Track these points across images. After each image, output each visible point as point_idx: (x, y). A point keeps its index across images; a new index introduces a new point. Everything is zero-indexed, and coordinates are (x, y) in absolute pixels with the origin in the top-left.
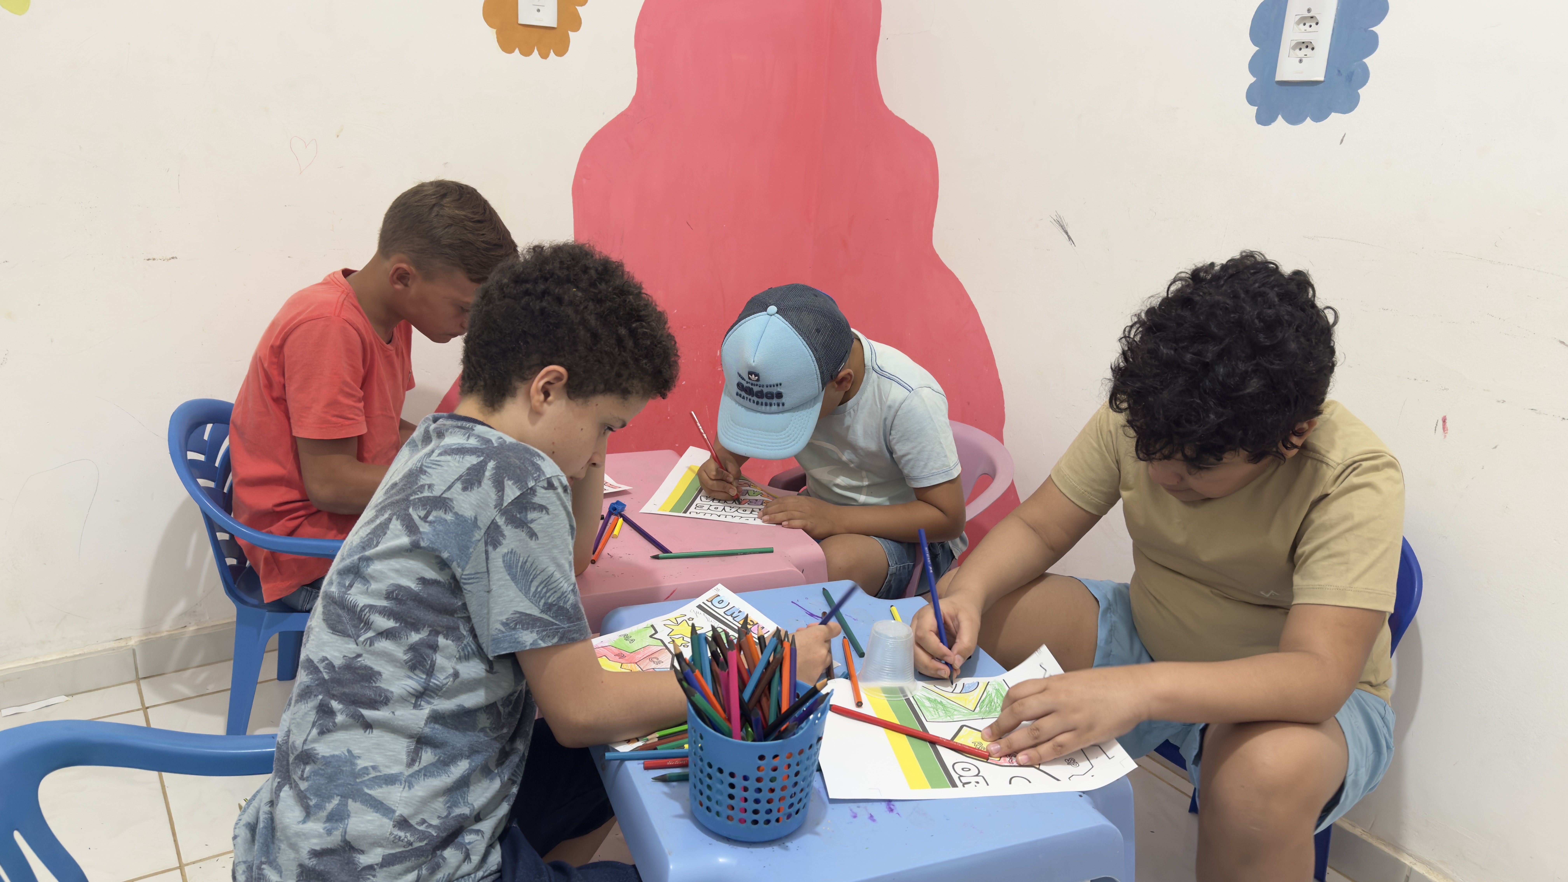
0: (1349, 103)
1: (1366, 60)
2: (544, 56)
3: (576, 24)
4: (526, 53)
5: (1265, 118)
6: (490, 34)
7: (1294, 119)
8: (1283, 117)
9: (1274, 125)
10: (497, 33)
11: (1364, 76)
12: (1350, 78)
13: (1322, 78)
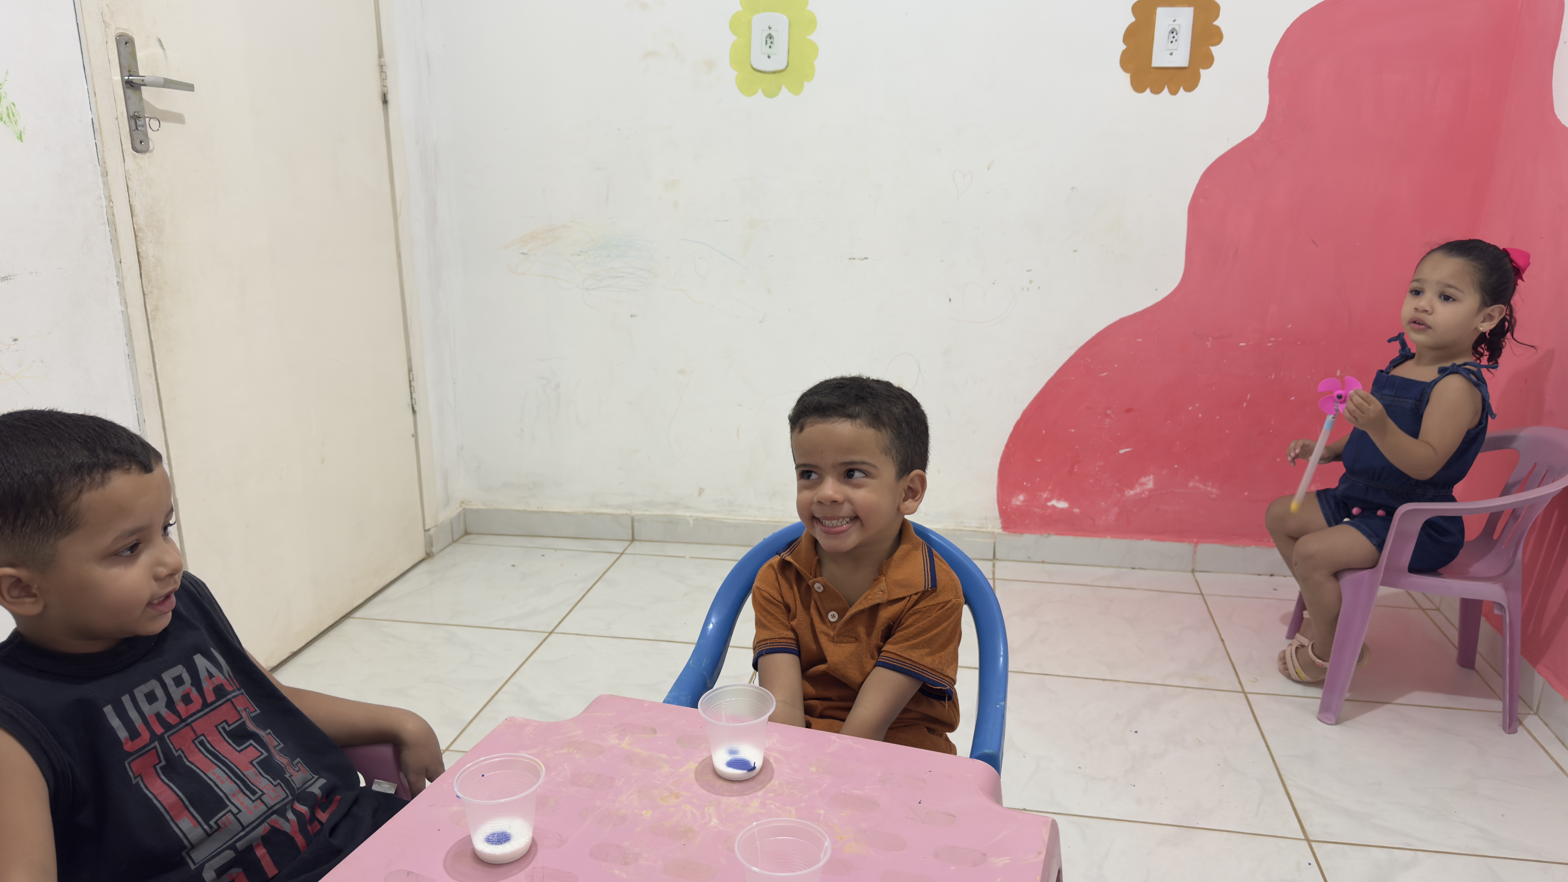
2: (1174, 92)
3: (1208, 61)
4: (1157, 91)
6: (1126, 78)
10: (1131, 77)
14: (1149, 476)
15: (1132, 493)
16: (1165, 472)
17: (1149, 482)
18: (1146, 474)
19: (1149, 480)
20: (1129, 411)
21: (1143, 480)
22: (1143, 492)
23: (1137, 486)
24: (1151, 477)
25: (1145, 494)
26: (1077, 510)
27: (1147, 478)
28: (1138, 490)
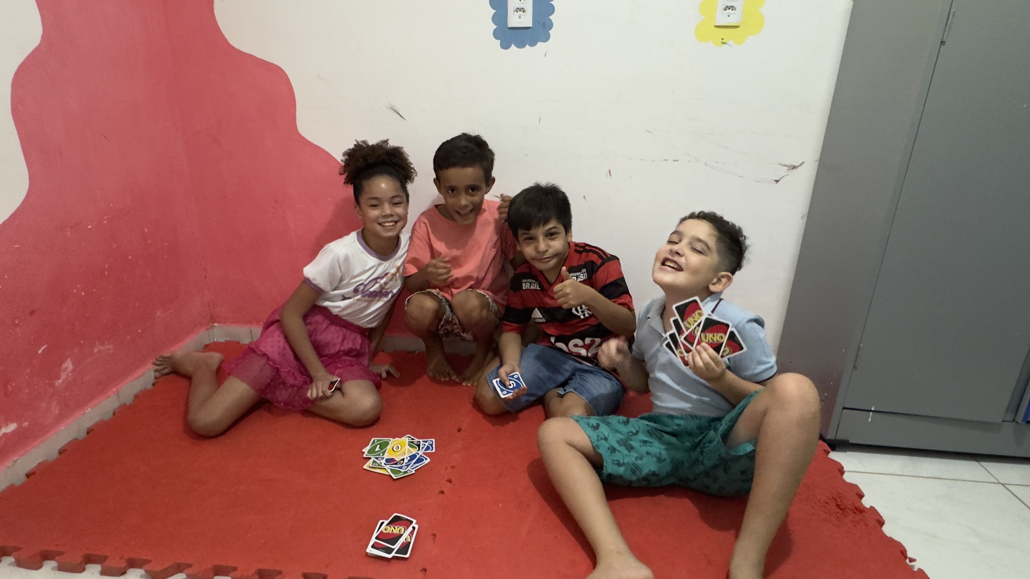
0: (546, 38)
1: (551, 17)
5: (505, 46)
7: (521, 45)
8: (515, 45)
9: (510, 49)
11: (550, 25)
12: (544, 25)
13: (531, 26)
14: (67, 360)
15: (60, 381)
16: (76, 351)
17: (69, 365)
18: (63, 361)
19: (68, 364)
20: (32, 313)
21: (64, 365)
22: (68, 376)
23: (62, 374)
24: (69, 360)
25: (69, 376)
26: (26, 424)
27: (67, 362)
28: (63, 376)
